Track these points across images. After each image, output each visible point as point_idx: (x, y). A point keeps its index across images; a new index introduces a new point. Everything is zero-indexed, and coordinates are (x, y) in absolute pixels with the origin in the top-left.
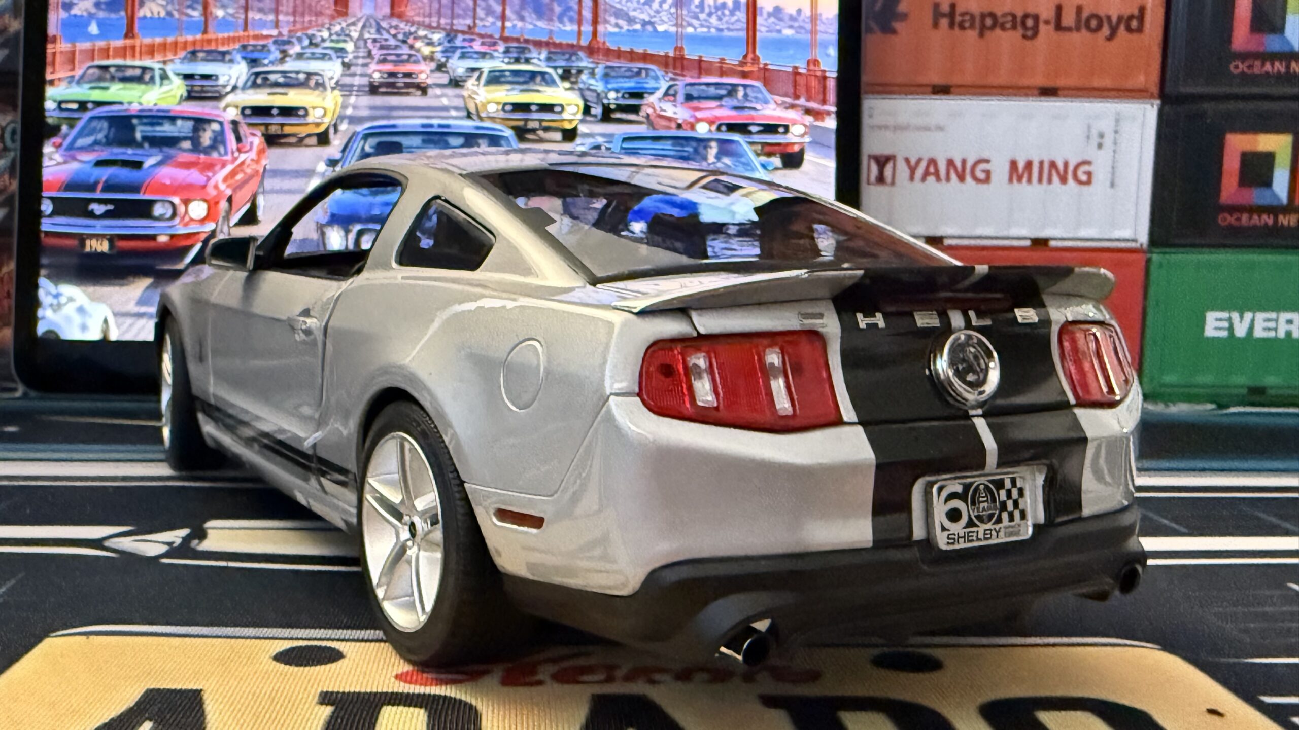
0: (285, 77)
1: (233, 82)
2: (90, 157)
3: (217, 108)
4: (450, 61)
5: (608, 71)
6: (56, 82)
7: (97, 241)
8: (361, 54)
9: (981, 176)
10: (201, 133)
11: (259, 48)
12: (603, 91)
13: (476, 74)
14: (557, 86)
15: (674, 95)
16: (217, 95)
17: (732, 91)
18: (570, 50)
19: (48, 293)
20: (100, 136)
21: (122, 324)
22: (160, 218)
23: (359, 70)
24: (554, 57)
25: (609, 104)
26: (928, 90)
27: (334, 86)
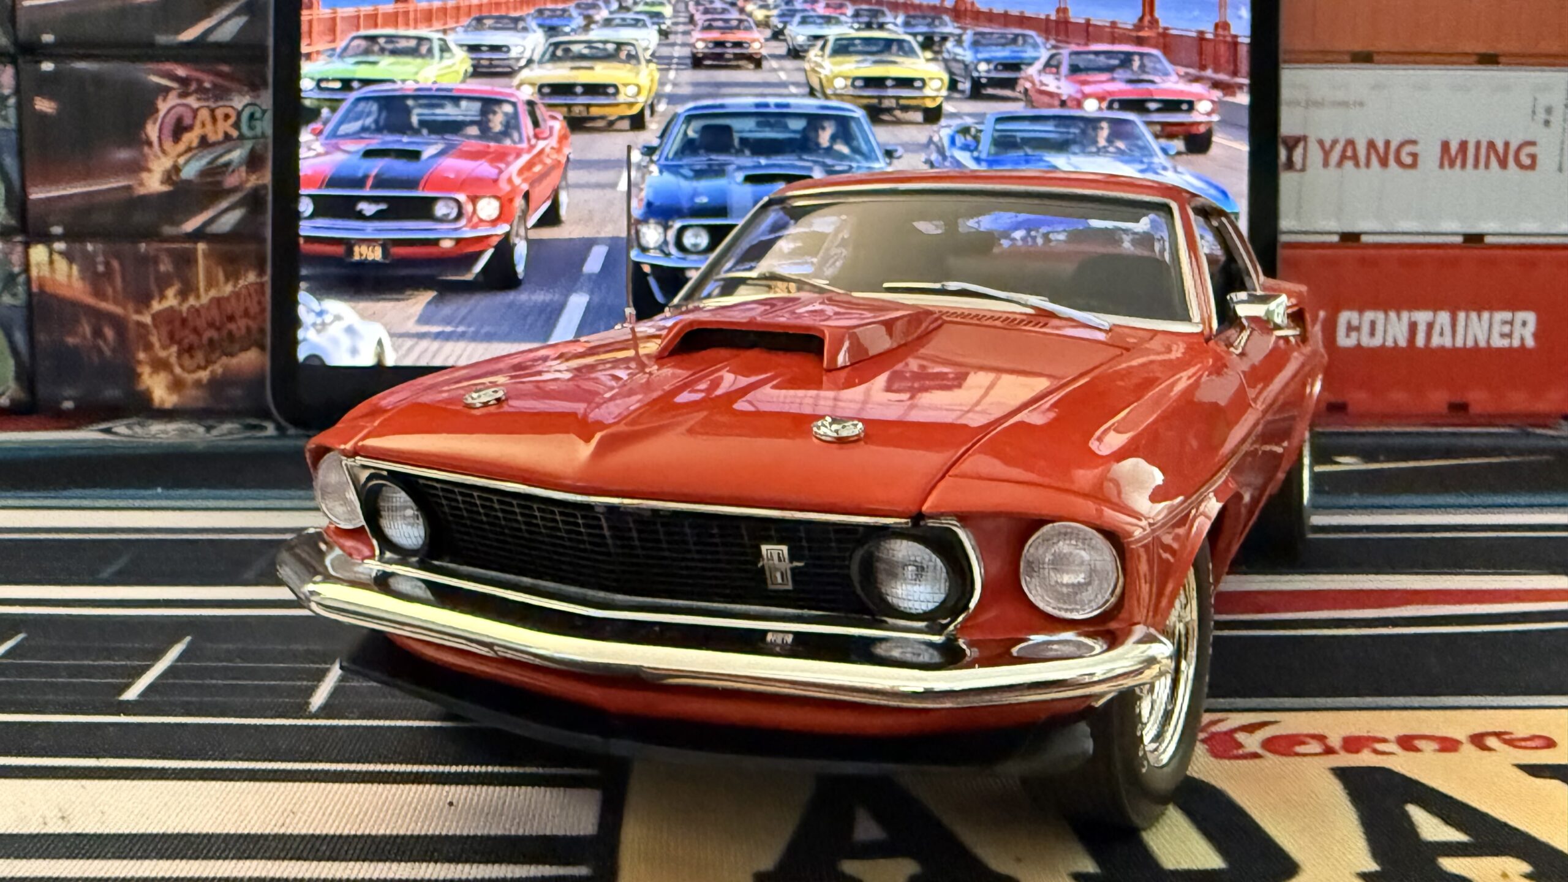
0: (591, 48)
1: (527, 55)
2: (360, 146)
3: (511, 87)
4: (789, 27)
5: (978, 37)
6: (314, 56)
7: (368, 247)
8: (681, 20)
9: (1408, 160)
10: (491, 116)
11: (559, 13)
12: (972, 63)
13: (820, 43)
14: (917, 55)
15: (1057, 67)
16: (509, 70)
17: (1126, 60)
18: (932, 14)
19: (311, 310)
20: (369, 121)
21: (400, 347)
22: (442, 219)
23: (679, 39)
24: (913, 22)
25: (979, 78)
26: (1347, 58)
27: (648, 57)
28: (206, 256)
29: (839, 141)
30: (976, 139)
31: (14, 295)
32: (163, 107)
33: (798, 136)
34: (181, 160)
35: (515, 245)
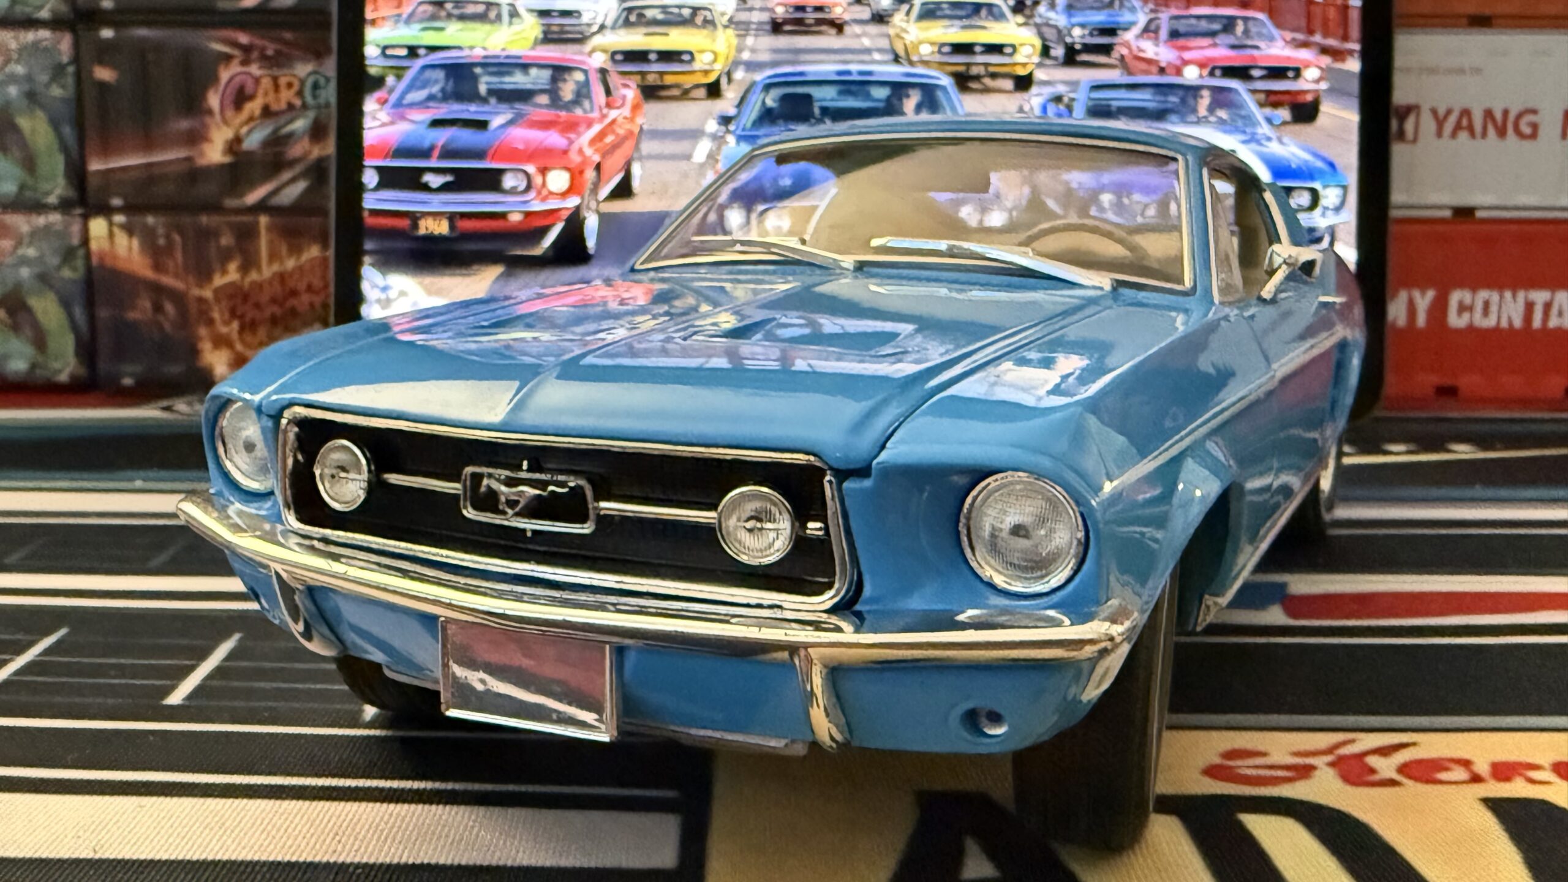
0: (665, 13)
1: (599, 21)
2: (427, 116)
3: (581, 53)
6: (379, 22)
7: (435, 220)
9: (1527, 130)
10: (561, 85)
12: (1065, 27)
13: (905, 7)
14: (1007, 20)
15: (1156, 31)
16: (580, 36)
20: (435, 89)
22: (513, 191)
23: (758, 3)
25: (1073, 43)
26: (1464, 21)
27: (727, 23)
28: (270, 229)
29: (924, 110)
30: (1070, 109)
31: (74, 269)
32: (225, 75)
33: (881, 105)
34: (244, 130)
35: (585, 218)
